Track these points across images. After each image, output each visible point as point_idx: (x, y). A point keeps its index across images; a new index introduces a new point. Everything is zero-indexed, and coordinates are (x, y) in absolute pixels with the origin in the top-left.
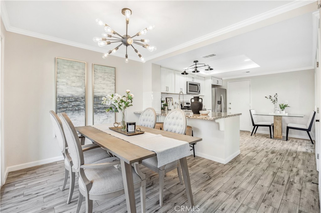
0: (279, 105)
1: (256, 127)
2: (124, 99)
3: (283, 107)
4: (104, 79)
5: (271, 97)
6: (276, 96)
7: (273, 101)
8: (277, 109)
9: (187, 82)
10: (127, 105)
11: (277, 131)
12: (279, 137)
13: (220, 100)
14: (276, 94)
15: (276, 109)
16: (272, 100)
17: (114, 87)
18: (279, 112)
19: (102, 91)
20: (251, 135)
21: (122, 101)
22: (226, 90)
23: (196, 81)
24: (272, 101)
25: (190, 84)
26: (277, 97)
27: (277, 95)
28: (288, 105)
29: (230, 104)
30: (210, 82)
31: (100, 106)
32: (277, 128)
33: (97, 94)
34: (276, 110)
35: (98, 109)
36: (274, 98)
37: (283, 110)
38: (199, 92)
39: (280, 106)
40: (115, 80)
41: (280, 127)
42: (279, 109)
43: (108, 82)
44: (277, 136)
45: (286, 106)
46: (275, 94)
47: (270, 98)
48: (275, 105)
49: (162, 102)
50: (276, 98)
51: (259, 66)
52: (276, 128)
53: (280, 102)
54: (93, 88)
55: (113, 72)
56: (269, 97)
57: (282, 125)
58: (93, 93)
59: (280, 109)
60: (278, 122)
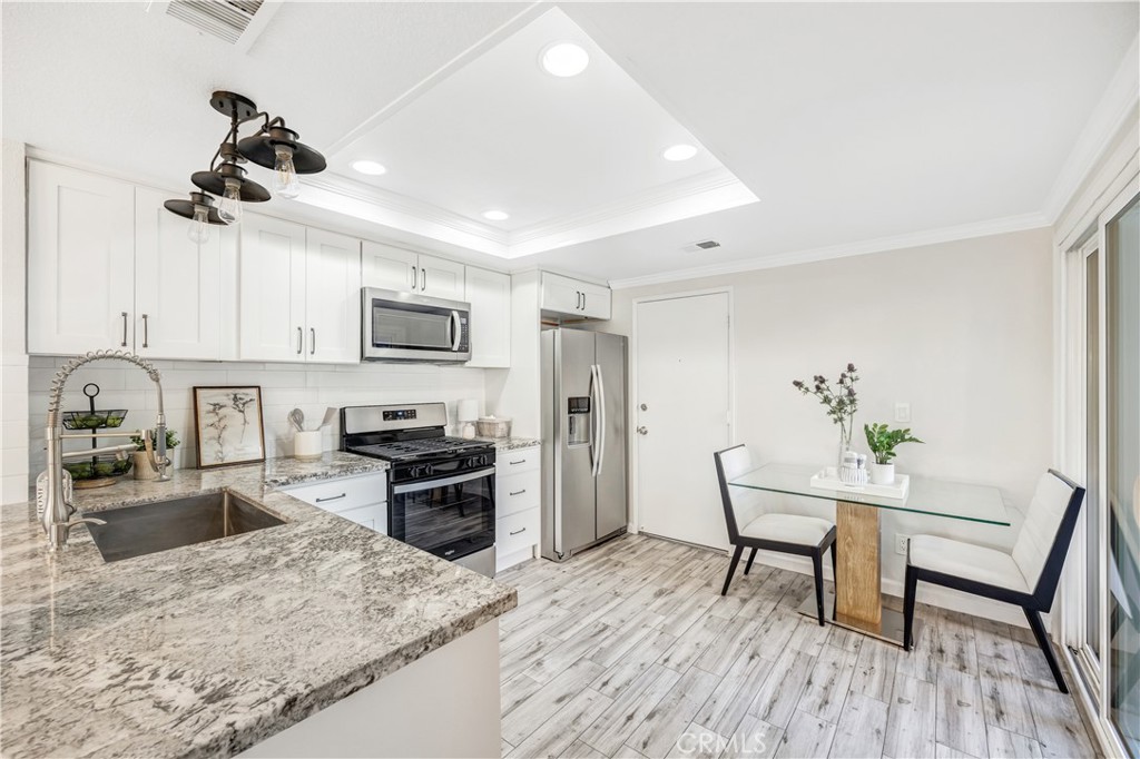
0: (866, 427)
1: (747, 551)
3: (884, 443)
5: (823, 386)
6: (848, 381)
7: (834, 403)
8: (856, 456)
9: (362, 291)
11: (856, 580)
12: (863, 613)
13: (586, 395)
14: (851, 368)
15: (848, 454)
16: (827, 400)
18: (863, 471)
20: (724, 593)
22: (625, 339)
23: (440, 290)
24: (827, 408)
25: (378, 304)
26: (856, 387)
27: (854, 375)
28: (913, 434)
29: (644, 408)
30: (533, 299)
32: (855, 558)
34: (847, 460)
36: (837, 391)
37: (882, 462)
38: (464, 348)
39: (869, 435)
41: (871, 559)
42: (864, 457)
44: (856, 606)
45: (898, 437)
46: (844, 369)
47: (818, 388)
48: (844, 430)
50: (851, 393)
51: (758, 200)
52: (850, 564)
53: (867, 413)
56: (811, 385)
57: (879, 549)
59: (867, 455)
60: (859, 526)
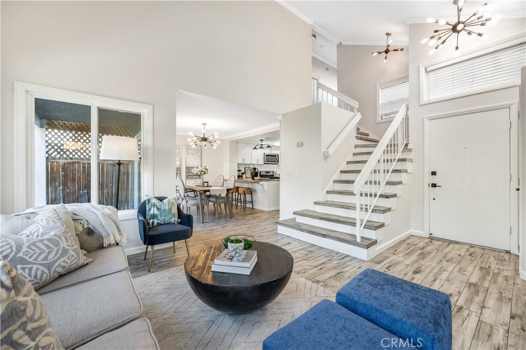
2: (203, 170)
4: (193, 155)
9: (264, 154)
10: (205, 173)
17: (200, 160)
19: (191, 163)
21: (202, 171)
23: (274, 152)
25: (266, 155)
31: (190, 174)
33: (189, 166)
35: (189, 176)
38: (278, 161)
40: (201, 155)
43: (196, 157)
49: (239, 171)
54: (186, 161)
55: (200, 149)
58: (186, 165)
